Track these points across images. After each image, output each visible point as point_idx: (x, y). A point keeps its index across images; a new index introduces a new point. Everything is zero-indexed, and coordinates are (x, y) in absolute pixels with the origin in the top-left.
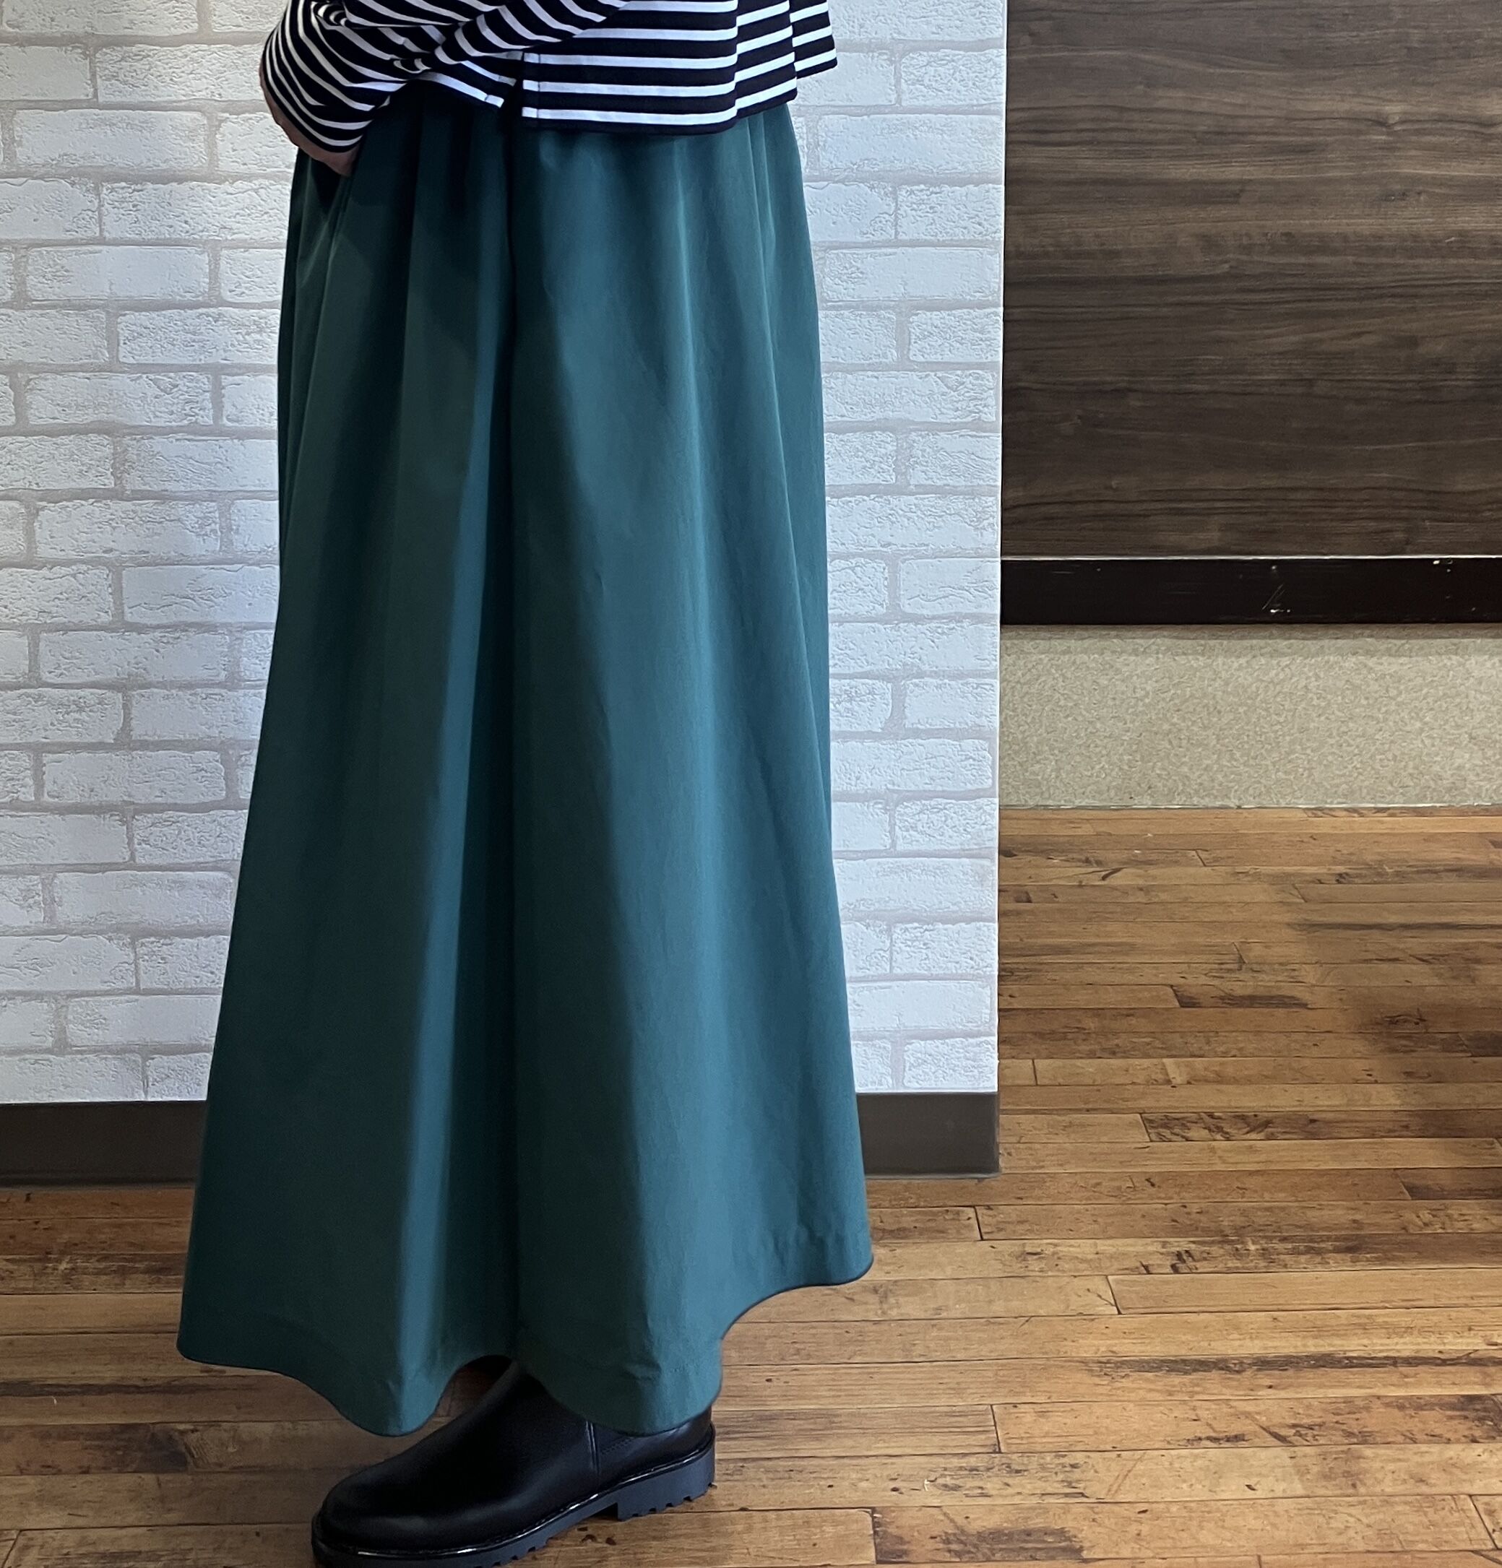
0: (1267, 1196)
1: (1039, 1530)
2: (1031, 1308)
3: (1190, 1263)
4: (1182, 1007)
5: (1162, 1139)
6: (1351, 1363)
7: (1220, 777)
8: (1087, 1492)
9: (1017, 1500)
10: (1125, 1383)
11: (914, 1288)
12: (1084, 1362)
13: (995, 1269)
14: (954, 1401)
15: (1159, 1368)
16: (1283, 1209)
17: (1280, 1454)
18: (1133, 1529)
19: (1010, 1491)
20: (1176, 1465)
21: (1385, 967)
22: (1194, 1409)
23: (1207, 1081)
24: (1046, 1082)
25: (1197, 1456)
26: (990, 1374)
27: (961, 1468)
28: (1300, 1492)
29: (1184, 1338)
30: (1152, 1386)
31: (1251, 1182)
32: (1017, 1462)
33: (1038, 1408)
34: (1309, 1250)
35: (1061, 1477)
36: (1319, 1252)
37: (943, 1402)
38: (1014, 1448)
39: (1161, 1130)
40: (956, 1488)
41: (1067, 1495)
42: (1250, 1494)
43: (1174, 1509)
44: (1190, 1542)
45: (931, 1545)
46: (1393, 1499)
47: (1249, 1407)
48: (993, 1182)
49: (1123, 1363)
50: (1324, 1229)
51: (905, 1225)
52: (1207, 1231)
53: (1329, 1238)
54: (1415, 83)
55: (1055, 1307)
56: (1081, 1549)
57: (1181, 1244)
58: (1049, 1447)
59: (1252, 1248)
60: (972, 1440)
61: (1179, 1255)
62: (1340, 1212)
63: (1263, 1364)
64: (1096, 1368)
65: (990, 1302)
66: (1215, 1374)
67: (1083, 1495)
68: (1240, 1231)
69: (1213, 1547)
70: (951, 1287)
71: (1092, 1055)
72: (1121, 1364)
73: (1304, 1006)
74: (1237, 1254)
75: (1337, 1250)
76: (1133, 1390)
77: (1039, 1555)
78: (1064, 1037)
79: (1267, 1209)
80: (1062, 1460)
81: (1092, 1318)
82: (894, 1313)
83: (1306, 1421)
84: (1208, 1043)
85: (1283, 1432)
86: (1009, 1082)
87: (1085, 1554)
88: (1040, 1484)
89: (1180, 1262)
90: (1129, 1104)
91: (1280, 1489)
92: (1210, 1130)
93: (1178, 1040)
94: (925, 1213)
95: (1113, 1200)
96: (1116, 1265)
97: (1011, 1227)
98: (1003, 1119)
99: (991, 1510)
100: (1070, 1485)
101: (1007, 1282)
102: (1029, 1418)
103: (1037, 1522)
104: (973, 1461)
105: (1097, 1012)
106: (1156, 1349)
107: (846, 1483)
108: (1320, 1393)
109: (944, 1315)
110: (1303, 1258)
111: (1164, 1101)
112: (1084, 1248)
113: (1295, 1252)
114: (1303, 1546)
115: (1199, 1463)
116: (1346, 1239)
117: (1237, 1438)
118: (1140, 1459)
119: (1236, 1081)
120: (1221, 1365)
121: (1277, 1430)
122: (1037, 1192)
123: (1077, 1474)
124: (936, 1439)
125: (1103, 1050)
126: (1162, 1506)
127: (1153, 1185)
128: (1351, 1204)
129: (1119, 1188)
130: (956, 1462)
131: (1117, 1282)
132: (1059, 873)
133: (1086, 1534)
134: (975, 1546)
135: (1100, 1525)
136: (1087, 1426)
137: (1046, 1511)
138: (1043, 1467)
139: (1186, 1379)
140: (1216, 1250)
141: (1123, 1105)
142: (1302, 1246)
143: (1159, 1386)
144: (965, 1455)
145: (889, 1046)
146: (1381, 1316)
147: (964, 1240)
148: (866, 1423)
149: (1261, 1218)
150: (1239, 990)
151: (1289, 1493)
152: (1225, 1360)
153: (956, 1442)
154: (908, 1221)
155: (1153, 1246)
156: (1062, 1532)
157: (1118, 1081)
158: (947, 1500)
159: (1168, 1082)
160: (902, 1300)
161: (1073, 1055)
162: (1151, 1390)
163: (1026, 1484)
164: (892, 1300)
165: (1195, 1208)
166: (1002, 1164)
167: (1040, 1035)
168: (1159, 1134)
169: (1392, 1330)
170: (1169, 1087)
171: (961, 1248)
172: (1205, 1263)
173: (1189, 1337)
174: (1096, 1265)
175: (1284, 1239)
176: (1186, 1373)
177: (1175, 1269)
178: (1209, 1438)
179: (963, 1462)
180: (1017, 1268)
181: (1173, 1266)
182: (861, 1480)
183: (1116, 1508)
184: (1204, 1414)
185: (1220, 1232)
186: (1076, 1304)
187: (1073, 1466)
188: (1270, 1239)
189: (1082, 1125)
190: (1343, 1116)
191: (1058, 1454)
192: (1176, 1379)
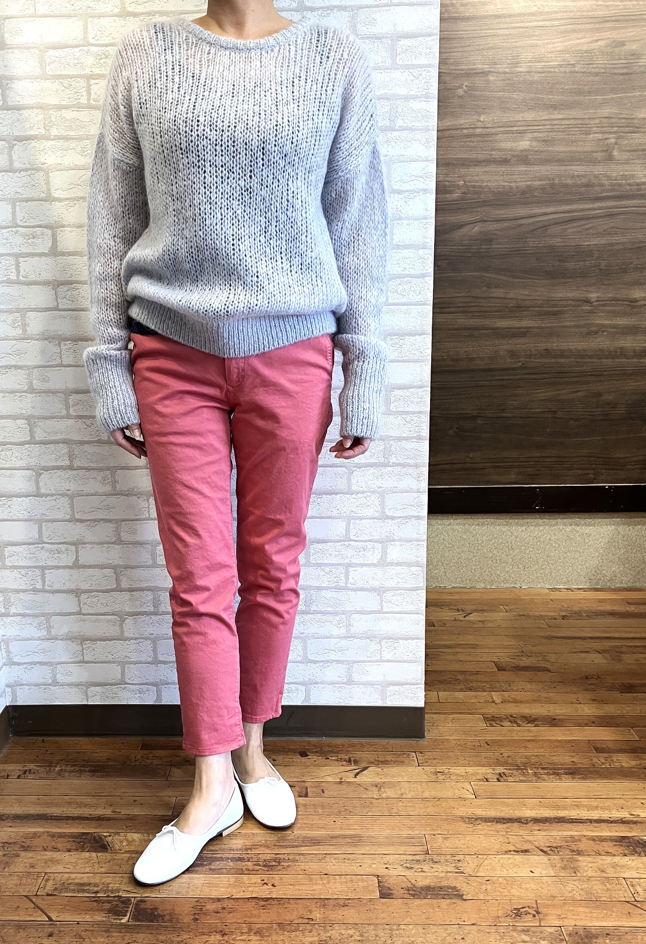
0: (536, 750)
1: (445, 887)
2: (440, 795)
3: (505, 778)
4: (499, 670)
5: (492, 726)
6: (572, 821)
7: (513, 575)
8: (465, 872)
9: (436, 874)
10: (479, 827)
11: (392, 785)
12: (462, 817)
13: (425, 778)
14: (410, 832)
15: (493, 821)
16: (542, 756)
17: (544, 858)
18: (484, 887)
19: (433, 870)
20: (501, 862)
21: (583, 655)
22: (508, 838)
23: (509, 702)
24: (443, 701)
25: (509, 858)
26: (423, 821)
27: (413, 860)
28: (553, 875)
29: (503, 809)
30: (491, 829)
31: (529, 745)
32: (436, 858)
33: (444, 836)
34: (554, 773)
35: (454, 865)
36: (558, 774)
37: (405, 833)
38: (434, 853)
39: (491, 722)
40: (412, 868)
41: (456, 873)
42: (532, 874)
43: (500, 879)
44: (507, 894)
45: (402, 891)
46: (592, 879)
47: (531, 838)
48: (423, 742)
49: (479, 818)
50: (561, 764)
51: (387, 759)
52: (511, 765)
53: (562, 768)
54: (603, 284)
55: (450, 794)
56: (463, 895)
57: (501, 770)
58: (449, 853)
59: (530, 772)
60: (417, 849)
61: (500, 774)
62: (567, 758)
63: (536, 820)
64: (467, 820)
65: (423, 792)
66: (516, 824)
67: (463, 873)
68: (525, 765)
69: (518, 896)
70: (407, 785)
71: (461, 690)
72: (477, 819)
73: (550, 671)
74: (524, 774)
75: (566, 774)
76: (482, 830)
77: (446, 897)
78: (450, 683)
79: (537, 756)
80: (454, 858)
81: (465, 799)
82: (384, 795)
83: (555, 845)
84: (510, 686)
85: (545, 849)
86: (428, 701)
87: (464, 897)
88: (445, 867)
89: (500, 777)
90: (479, 711)
91: (544, 872)
92: (511, 722)
93: (498, 685)
94: (395, 754)
95: (472, 751)
96: (474, 778)
97: (430, 761)
98: (426, 716)
99: (426, 877)
100: (457, 868)
101: (429, 783)
102: (440, 840)
103: (444, 883)
104: (418, 857)
105: (463, 672)
106: (492, 813)
107: (366, 865)
108: (560, 833)
109: (404, 796)
110: (551, 777)
111: (492, 710)
112: (461, 770)
113: (548, 774)
114: (555, 897)
115: (510, 861)
116: (569, 769)
117: (526, 851)
118: (486, 859)
119: (522, 702)
120: (519, 820)
121: (541, 848)
122: (440, 747)
123: (460, 864)
124: (403, 848)
125: (466, 688)
126: (495, 878)
127: (488, 745)
128: (571, 754)
129: (474, 746)
130: (410, 857)
131: (475, 785)
132: (447, 615)
133: (464, 888)
134: (420, 892)
135: (470, 885)
136: (464, 844)
137: (448, 879)
138: (447, 861)
139: (504, 826)
140: (514, 772)
141: (476, 711)
142: (551, 772)
143: (493, 828)
144: (415, 855)
145: (380, 688)
146: (585, 802)
147: (413, 766)
148: (374, 840)
149: (534, 760)
150: (522, 664)
151: (548, 875)
152: (520, 819)
153: (411, 849)
154: (389, 758)
155: (490, 771)
156: (455, 888)
157: (473, 701)
158: (407, 873)
159: (494, 702)
160: (387, 790)
161: (454, 690)
162: (490, 830)
163: (439, 868)
164: (383, 790)
165: (505, 755)
166: (426, 735)
167: (441, 682)
168: (490, 724)
169: (591, 808)
170: (494, 704)
171: (410, 769)
172: (511, 778)
173: (505, 808)
174: (466, 777)
175: (543, 769)
176: (504, 823)
177: (498, 780)
178: (514, 851)
179: (414, 858)
180: (433, 777)
181: (498, 779)
182: (372, 864)
183: (476, 878)
184: (511, 841)
185: (517, 765)
186: (458, 793)
187: (459, 861)
188: (537, 768)
189: (458, 719)
190: (567, 717)
191: (453, 855)
192: (500, 826)
